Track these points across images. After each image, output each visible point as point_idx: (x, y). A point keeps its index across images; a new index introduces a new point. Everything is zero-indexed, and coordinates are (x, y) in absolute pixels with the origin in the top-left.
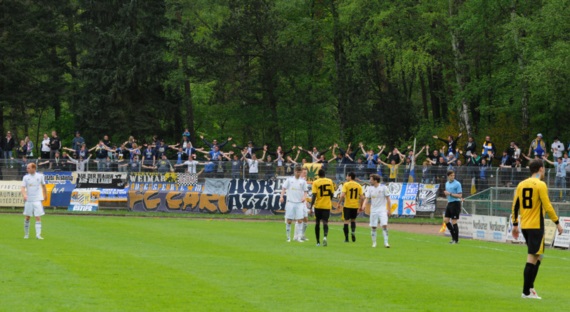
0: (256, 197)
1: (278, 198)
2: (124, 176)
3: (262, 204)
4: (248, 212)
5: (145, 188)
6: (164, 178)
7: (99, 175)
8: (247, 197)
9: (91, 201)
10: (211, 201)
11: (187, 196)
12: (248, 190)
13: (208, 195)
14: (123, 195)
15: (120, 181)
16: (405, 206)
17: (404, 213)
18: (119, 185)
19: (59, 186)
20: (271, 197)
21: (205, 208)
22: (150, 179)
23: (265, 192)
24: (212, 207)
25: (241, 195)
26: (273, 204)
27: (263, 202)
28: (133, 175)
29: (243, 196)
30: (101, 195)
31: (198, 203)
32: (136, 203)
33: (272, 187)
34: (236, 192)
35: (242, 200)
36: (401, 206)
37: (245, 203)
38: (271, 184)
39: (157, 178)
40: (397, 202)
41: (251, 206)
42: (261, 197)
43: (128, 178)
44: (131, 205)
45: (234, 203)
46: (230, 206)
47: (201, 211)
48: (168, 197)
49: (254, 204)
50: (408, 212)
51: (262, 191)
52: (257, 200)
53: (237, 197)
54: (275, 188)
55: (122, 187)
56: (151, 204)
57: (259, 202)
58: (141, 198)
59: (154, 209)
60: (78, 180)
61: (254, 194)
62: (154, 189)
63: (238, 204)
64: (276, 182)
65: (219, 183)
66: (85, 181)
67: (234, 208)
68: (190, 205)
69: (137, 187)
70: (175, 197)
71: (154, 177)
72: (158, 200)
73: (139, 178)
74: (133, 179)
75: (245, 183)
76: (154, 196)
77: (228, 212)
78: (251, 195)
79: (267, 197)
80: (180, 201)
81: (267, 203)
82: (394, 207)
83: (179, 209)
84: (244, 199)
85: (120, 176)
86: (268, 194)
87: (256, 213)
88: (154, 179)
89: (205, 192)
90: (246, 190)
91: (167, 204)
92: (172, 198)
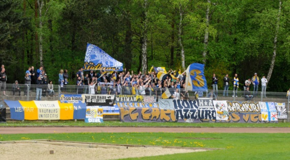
0: (191, 111)
1: (203, 111)
2: (112, 98)
3: (195, 116)
4: (188, 121)
6: (135, 99)
7: (98, 97)
8: (186, 111)
9: (98, 115)
10: (167, 114)
11: (153, 111)
13: (165, 110)
14: (117, 111)
15: (110, 101)
16: (271, 116)
17: (272, 120)
18: (110, 103)
19: (75, 104)
20: (199, 111)
21: (164, 119)
22: (128, 100)
23: (194, 108)
24: (167, 118)
25: (183, 110)
26: (201, 116)
27: (195, 114)
28: (118, 97)
30: (104, 111)
31: (159, 116)
32: (125, 116)
33: (196, 104)
34: (179, 109)
35: (183, 113)
36: (269, 116)
37: (186, 114)
39: (132, 99)
40: (267, 113)
41: (189, 117)
42: (194, 111)
43: (115, 99)
44: (122, 117)
45: (179, 115)
46: (177, 117)
47: (162, 120)
48: (143, 112)
49: (190, 115)
50: (274, 119)
51: (192, 107)
52: (192, 113)
53: (181, 111)
54: (198, 106)
55: (112, 105)
56: (134, 116)
58: (128, 112)
59: (136, 120)
60: (86, 100)
61: (190, 109)
62: (132, 107)
63: (182, 117)
64: (198, 101)
65: (166, 102)
66: (90, 101)
67: (180, 118)
68: (155, 117)
69: (121, 105)
70: (147, 111)
71: (130, 98)
72: (137, 114)
73: (122, 99)
74: (118, 99)
75: (181, 102)
76: (135, 111)
77: (176, 122)
78: (188, 110)
79: (197, 111)
80: (149, 115)
81: (197, 115)
82: (266, 117)
83: (149, 120)
84: (185, 112)
85: (110, 97)
86: (197, 109)
87: (192, 121)
88: (130, 100)
89: (161, 108)
90: (184, 107)
91: (142, 116)
92: (145, 113)
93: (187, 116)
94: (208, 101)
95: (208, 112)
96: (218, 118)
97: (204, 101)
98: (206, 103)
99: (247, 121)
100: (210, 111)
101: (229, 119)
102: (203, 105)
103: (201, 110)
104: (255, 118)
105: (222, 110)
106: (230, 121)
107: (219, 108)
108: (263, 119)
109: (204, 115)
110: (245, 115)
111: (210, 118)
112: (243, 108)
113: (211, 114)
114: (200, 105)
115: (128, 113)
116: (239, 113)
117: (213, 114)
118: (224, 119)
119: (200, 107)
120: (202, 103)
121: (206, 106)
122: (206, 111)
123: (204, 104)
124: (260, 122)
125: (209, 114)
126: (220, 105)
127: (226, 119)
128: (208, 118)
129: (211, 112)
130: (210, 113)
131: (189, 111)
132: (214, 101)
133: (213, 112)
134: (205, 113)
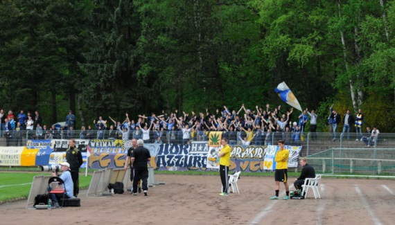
0: (176, 157)
1: (191, 158)
2: (87, 143)
3: (180, 163)
4: (171, 169)
5: (101, 151)
6: (114, 144)
8: (170, 157)
12: (171, 153)
15: (84, 146)
18: (83, 149)
19: (42, 151)
20: (186, 157)
22: (105, 145)
23: (183, 154)
25: (166, 156)
26: (188, 163)
27: (181, 161)
28: (93, 142)
29: (168, 157)
32: (94, 163)
33: (188, 149)
34: (163, 154)
35: (166, 160)
37: (168, 162)
38: (187, 147)
40: (272, 160)
41: (173, 164)
42: (179, 157)
43: (90, 144)
45: (161, 162)
46: (159, 164)
48: (116, 158)
49: (175, 162)
51: (181, 153)
52: (177, 160)
53: (163, 157)
54: (190, 150)
55: (85, 151)
56: (104, 163)
58: (97, 158)
59: (106, 167)
60: (55, 145)
61: (175, 155)
62: (107, 152)
63: (164, 163)
64: (191, 145)
66: (60, 146)
67: (161, 165)
69: (95, 151)
70: (121, 157)
71: (108, 143)
72: (109, 160)
73: (97, 144)
74: (93, 144)
75: (169, 147)
76: (106, 157)
77: (157, 169)
78: (173, 156)
79: (184, 157)
81: (183, 161)
82: (269, 164)
84: (168, 159)
85: (84, 142)
87: (176, 170)
88: (107, 145)
91: (115, 163)
92: (118, 159)
93: (171, 162)
94: (203, 145)
95: (198, 159)
96: (209, 166)
98: (200, 148)
99: (244, 169)
100: (199, 157)
102: (195, 150)
103: (189, 156)
104: (256, 166)
105: (215, 156)
107: (214, 154)
108: (265, 168)
109: (193, 162)
110: (243, 162)
111: (199, 165)
112: (243, 154)
113: (200, 161)
114: (192, 150)
116: (236, 159)
117: (203, 161)
118: (217, 168)
119: (190, 152)
120: (196, 148)
121: (200, 151)
122: (195, 158)
123: (198, 148)
124: (261, 171)
126: (217, 150)
128: (197, 165)
129: (202, 159)
130: (200, 159)
131: (174, 158)
133: (204, 158)
134: (193, 159)
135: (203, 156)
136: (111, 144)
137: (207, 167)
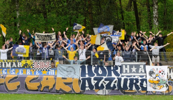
0: (106, 80)
1: (126, 80)
3: (112, 86)
4: (100, 92)
5: (4, 72)
6: (20, 64)
8: (99, 80)
10: (66, 84)
11: (44, 79)
12: (98, 74)
13: (63, 78)
20: (120, 80)
21: (61, 89)
22: (9, 65)
23: (113, 75)
24: (67, 89)
25: (92, 78)
26: (122, 86)
27: (113, 83)
29: (95, 79)
31: (54, 85)
33: (118, 71)
34: (87, 76)
35: (93, 82)
37: (97, 84)
38: (117, 68)
39: (14, 64)
41: (102, 86)
42: (111, 80)
45: (87, 85)
46: (83, 87)
47: (57, 92)
48: (27, 81)
49: (105, 85)
51: (110, 74)
52: (107, 82)
53: (89, 80)
54: (121, 72)
56: (12, 86)
57: (110, 84)
59: (15, 91)
61: (104, 77)
62: (13, 74)
63: (91, 86)
65: (71, 69)
67: (87, 89)
68: (48, 87)
70: (34, 80)
71: (12, 64)
72: (18, 83)
75: (93, 68)
76: (14, 79)
77: (80, 93)
79: (116, 79)
80: (38, 84)
81: (116, 84)
83: (37, 90)
84: (96, 82)
86: (116, 77)
87: (107, 93)
88: (12, 65)
89: (59, 76)
90: (96, 74)
91: (26, 86)
92: (30, 81)
93: (100, 85)
94: (138, 67)
95: (134, 81)
96: (150, 89)
97: (131, 66)
98: (134, 69)
100: (137, 80)
101: (168, 90)
102: (128, 72)
103: (123, 78)
105: (157, 78)
106: (169, 93)
107: (154, 76)
109: (128, 85)
111: (137, 88)
113: (139, 84)
114: (124, 72)
115: (4, 82)
117: (141, 84)
118: (161, 90)
119: (123, 74)
120: (128, 69)
121: (134, 72)
122: (132, 80)
125: (136, 84)
126: (156, 72)
127: (164, 89)
128: (134, 88)
129: (140, 82)
130: (137, 82)
131: (103, 80)
132: (147, 67)
133: (142, 81)
134: (129, 82)
135: (140, 78)
136: (16, 64)
137: (148, 90)
